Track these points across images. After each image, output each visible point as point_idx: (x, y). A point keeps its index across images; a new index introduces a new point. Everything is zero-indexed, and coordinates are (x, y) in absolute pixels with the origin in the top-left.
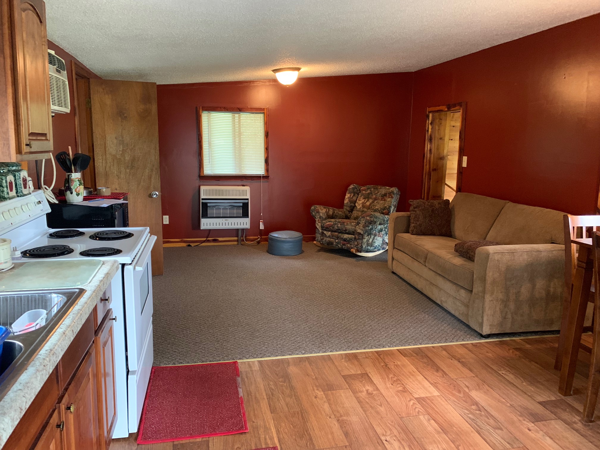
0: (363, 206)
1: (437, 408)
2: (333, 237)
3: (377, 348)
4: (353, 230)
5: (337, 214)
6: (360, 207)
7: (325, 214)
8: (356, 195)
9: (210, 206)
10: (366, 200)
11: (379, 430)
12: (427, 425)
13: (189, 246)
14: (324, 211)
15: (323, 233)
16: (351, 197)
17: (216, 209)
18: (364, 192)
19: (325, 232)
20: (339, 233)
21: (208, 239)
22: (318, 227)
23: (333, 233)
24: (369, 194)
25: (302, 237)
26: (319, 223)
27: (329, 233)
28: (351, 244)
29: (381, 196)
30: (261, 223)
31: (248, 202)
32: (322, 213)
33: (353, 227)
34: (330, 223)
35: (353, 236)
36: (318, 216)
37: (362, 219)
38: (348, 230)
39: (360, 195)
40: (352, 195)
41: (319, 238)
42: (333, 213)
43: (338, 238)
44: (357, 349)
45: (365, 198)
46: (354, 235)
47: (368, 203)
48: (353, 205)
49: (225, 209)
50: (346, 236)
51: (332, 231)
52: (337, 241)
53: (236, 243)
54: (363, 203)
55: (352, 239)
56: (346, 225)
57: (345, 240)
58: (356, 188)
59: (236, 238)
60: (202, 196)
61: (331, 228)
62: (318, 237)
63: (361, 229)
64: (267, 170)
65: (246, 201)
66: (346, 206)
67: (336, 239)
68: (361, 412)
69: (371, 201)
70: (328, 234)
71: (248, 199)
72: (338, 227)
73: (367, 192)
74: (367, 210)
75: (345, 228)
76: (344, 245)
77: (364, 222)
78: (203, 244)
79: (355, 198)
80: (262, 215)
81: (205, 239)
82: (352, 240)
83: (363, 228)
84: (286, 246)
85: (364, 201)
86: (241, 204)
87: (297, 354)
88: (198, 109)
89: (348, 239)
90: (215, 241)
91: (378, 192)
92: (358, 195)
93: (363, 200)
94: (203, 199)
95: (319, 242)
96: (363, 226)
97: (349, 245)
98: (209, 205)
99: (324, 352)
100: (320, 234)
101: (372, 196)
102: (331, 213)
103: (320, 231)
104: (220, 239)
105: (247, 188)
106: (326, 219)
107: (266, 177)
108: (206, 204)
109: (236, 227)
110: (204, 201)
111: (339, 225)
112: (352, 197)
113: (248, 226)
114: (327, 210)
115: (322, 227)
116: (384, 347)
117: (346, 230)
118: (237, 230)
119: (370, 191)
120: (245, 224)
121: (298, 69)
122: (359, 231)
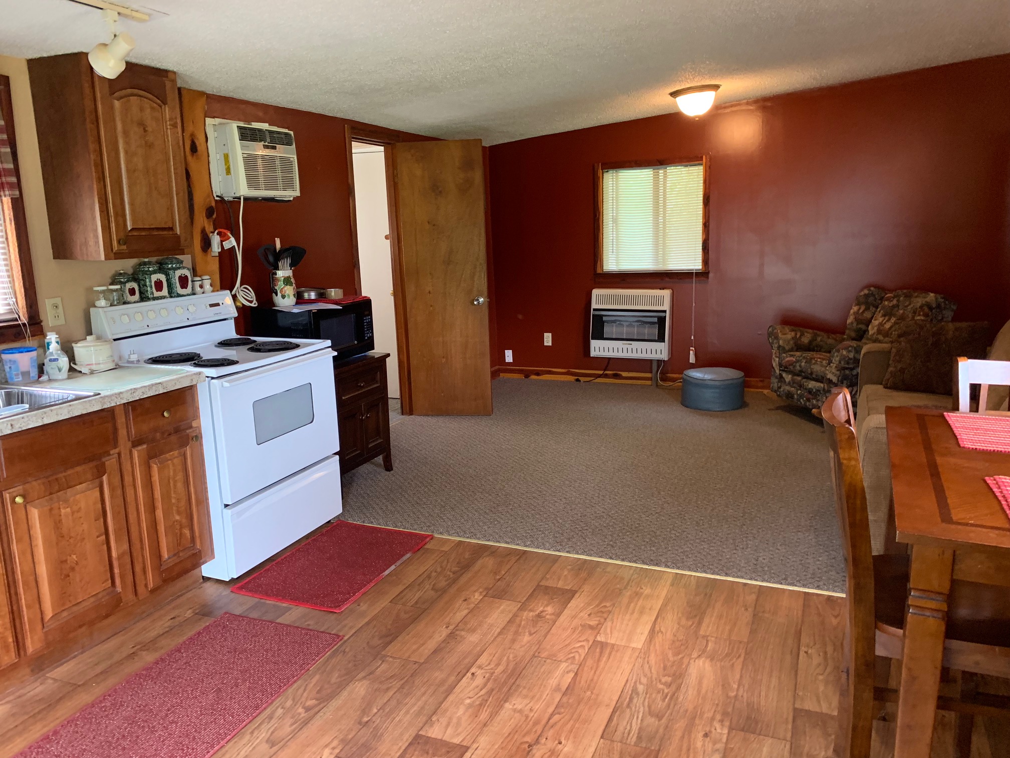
0: (879, 332)
1: (606, 663)
2: (795, 385)
3: (644, 563)
4: (822, 374)
5: (821, 343)
6: (873, 332)
7: (792, 342)
8: (871, 308)
9: (608, 322)
10: (887, 318)
11: (483, 660)
12: (556, 676)
13: (578, 380)
14: (790, 335)
15: (781, 375)
16: (861, 311)
17: (616, 326)
18: (886, 303)
19: (784, 375)
20: (804, 378)
21: (607, 372)
22: (774, 365)
23: (795, 377)
24: (893, 306)
25: (741, 380)
26: (776, 357)
27: (790, 376)
28: (818, 401)
29: (912, 311)
30: (691, 352)
31: (665, 316)
32: (784, 341)
33: (823, 369)
34: (792, 358)
35: (822, 385)
36: (776, 346)
37: (835, 355)
38: (815, 373)
39: (879, 310)
40: (863, 308)
41: (776, 385)
42: (810, 342)
43: (801, 386)
44: (611, 558)
45: (884, 316)
46: (822, 382)
47: (888, 326)
48: (863, 327)
49: (630, 325)
50: (812, 385)
51: (794, 374)
52: (799, 392)
53: (649, 383)
54: (881, 324)
55: (819, 391)
56: (814, 364)
57: (810, 391)
58: (874, 296)
59: (649, 375)
60: (594, 305)
61: (791, 367)
62: (775, 383)
63: (833, 373)
64: (706, 262)
65: (662, 314)
66: (849, 329)
67: (798, 390)
68: (494, 633)
69: (893, 320)
70: (788, 378)
71: (665, 311)
72: (800, 366)
73: (891, 304)
74: (882, 338)
75: (811, 369)
76: (808, 400)
77: (837, 359)
78: (599, 380)
79: (868, 315)
80: (692, 338)
81: (601, 372)
82: (821, 393)
83: (838, 370)
84: (708, 394)
85: (883, 321)
86: (656, 320)
87: (518, 544)
88: (596, 168)
89: (814, 391)
90: (616, 376)
91: (910, 304)
92: (877, 308)
93: (881, 319)
94: (594, 310)
95: (775, 391)
96: (836, 367)
97: (815, 402)
98: (604, 319)
99: (557, 551)
100: (776, 378)
101: (897, 311)
102: (806, 340)
103: (778, 371)
104: (624, 374)
105: (666, 294)
106: (791, 350)
107: (702, 275)
108: (601, 316)
109: (648, 356)
110: (597, 313)
111: (803, 364)
112: (863, 312)
113: (664, 356)
114: (796, 334)
115: (780, 365)
116: (657, 565)
117: (812, 373)
118: (650, 361)
119: (898, 301)
120: (659, 352)
121: (716, 87)
122: (830, 376)
